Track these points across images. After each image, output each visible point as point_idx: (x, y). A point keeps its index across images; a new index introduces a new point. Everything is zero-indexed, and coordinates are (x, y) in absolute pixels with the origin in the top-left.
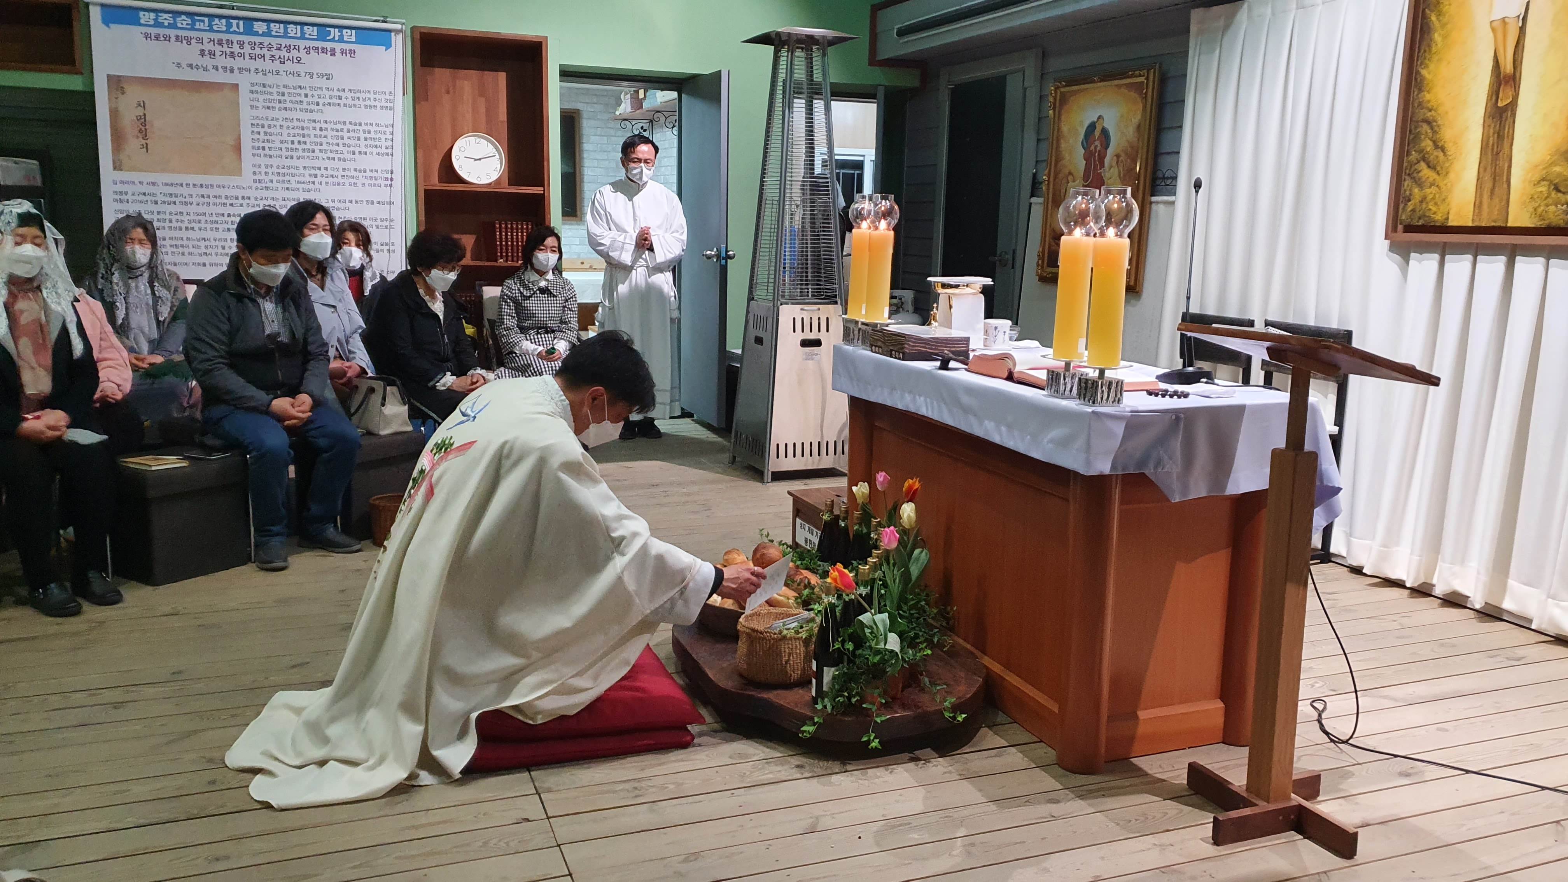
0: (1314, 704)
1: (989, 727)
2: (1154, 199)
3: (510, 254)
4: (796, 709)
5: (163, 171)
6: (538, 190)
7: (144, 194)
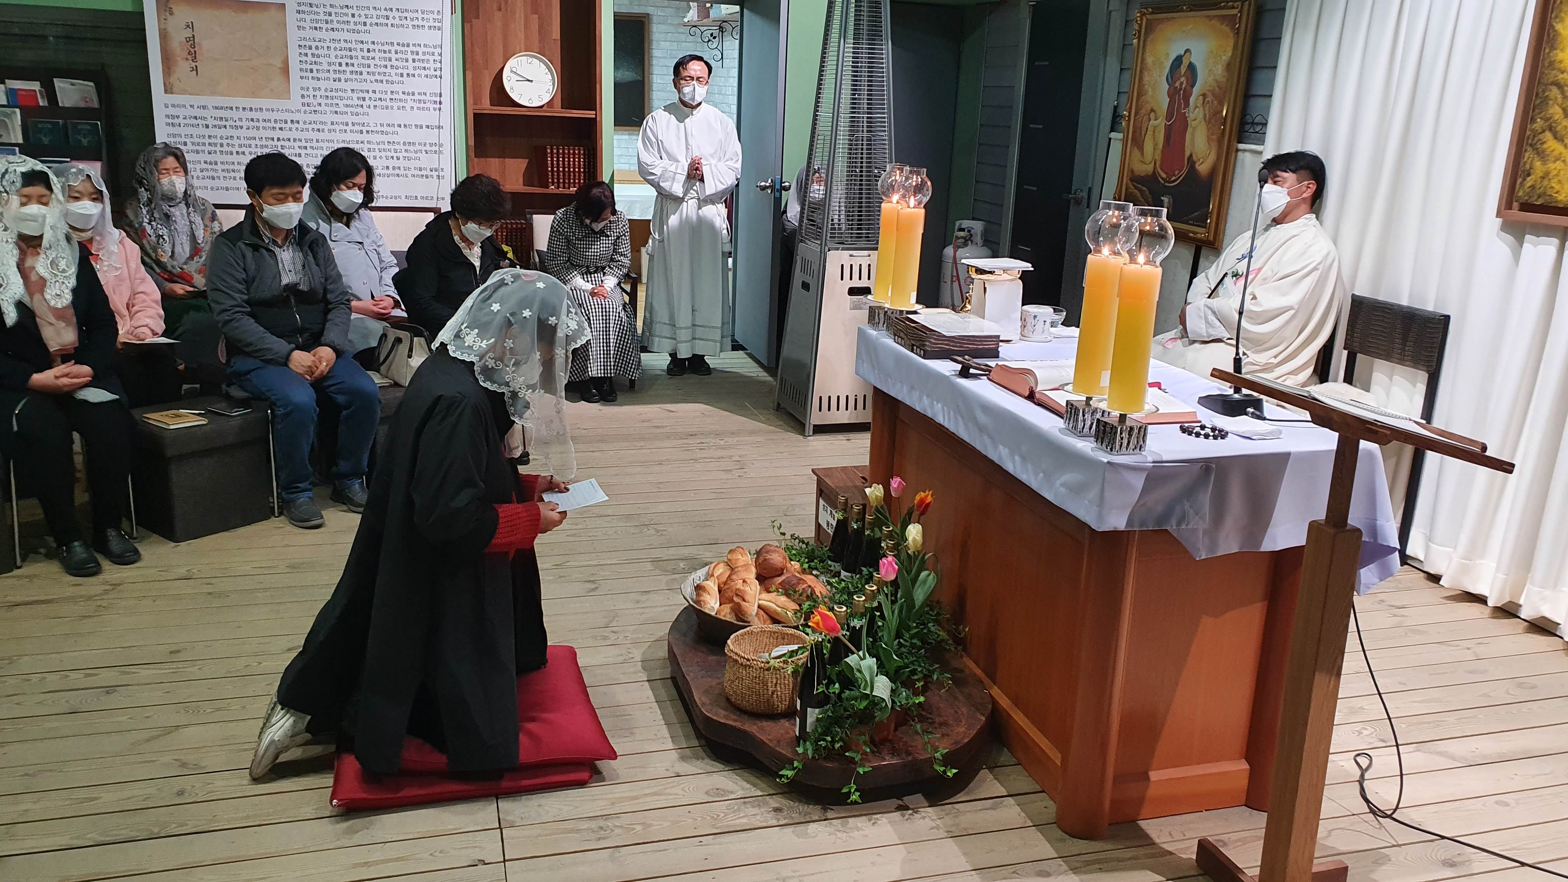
0: (1358, 759)
1: (991, 769)
2: (1241, 146)
3: (561, 181)
4: (777, 749)
5: (213, 93)
6: (590, 114)
7: (196, 118)
